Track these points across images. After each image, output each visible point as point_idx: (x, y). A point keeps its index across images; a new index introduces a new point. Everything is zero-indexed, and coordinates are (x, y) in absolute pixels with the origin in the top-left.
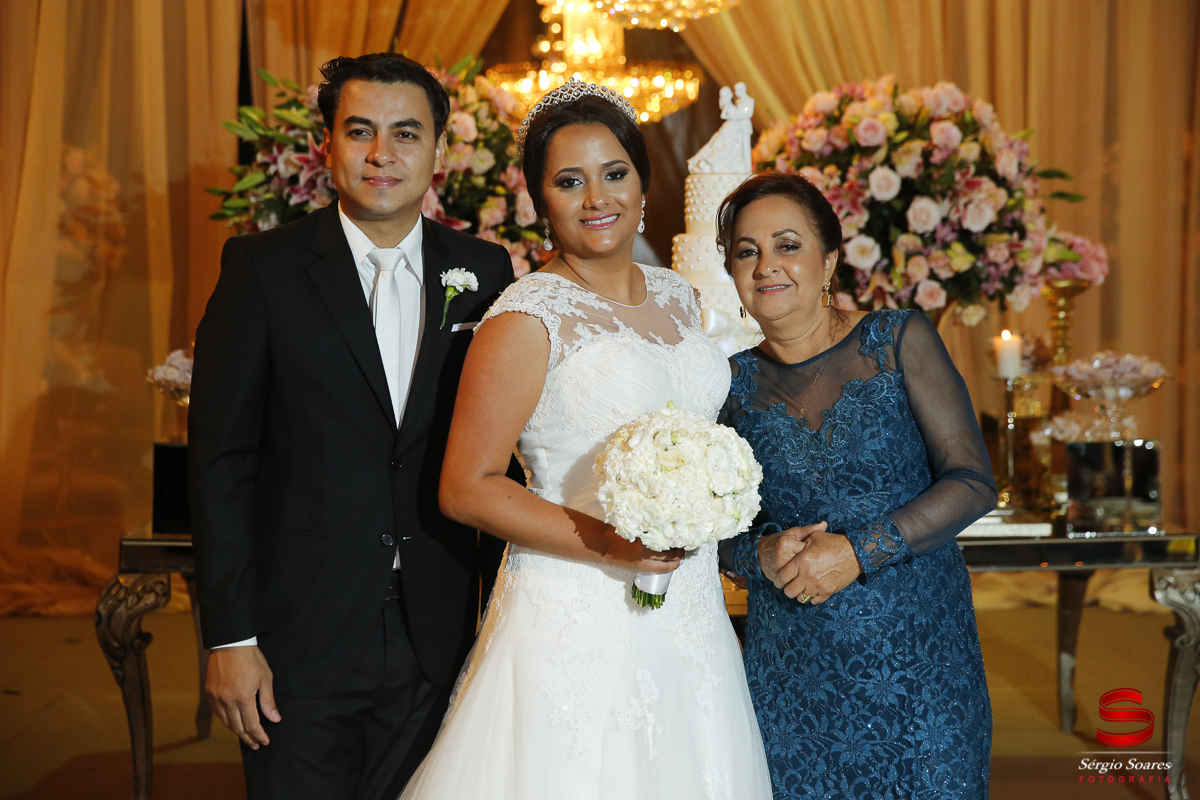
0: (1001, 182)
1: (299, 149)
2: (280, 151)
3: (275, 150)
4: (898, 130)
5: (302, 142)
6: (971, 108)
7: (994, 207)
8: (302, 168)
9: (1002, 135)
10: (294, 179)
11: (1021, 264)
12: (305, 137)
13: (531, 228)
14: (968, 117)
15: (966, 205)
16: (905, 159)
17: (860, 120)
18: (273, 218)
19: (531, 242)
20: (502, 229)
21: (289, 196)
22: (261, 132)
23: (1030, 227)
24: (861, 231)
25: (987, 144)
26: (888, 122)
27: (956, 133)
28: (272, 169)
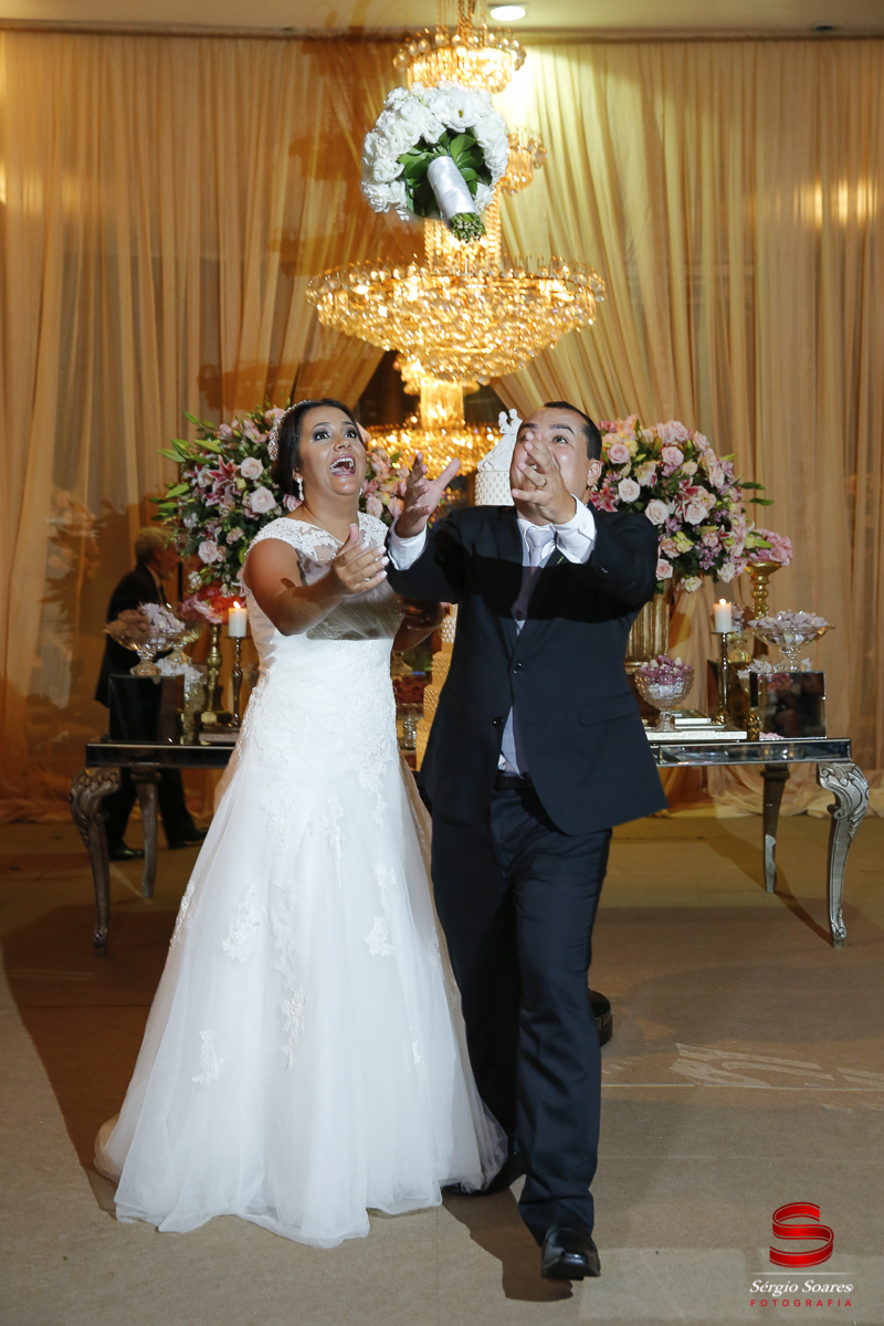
0: (712, 489)
1: (213, 467)
2: (200, 469)
3: (196, 468)
4: (638, 454)
5: (215, 462)
6: (691, 439)
7: (708, 507)
8: (214, 480)
9: (714, 458)
10: (209, 489)
11: (727, 549)
12: (217, 459)
14: (689, 444)
15: (687, 506)
16: (644, 473)
17: (612, 445)
18: (194, 515)
21: (206, 500)
22: (186, 456)
23: (734, 522)
25: (703, 464)
26: (632, 447)
27: (680, 456)
28: (194, 482)
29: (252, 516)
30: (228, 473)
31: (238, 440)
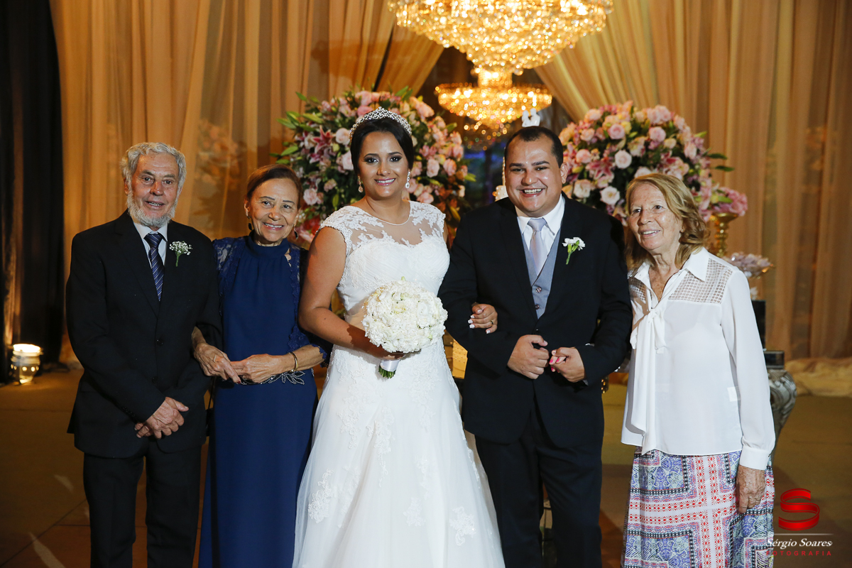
0: (686, 160)
1: (316, 134)
2: (306, 135)
3: (304, 134)
4: (632, 131)
5: (318, 130)
6: (673, 121)
7: (682, 173)
8: (316, 144)
9: (689, 135)
10: (312, 150)
12: (319, 128)
13: (435, 178)
14: (671, 124)
15: (668, 170)
16: (635, 146)
17: (612, 125)
18: (301, 169)
19: (435, 185)
20: (419, 178)
21: (310, 158)
22: (297, 124)
23: (703, 184)
24: (610, 184)
25: (681, 139)
26: (626, 126)
27: (663, 133)
28: (302, 144)
29: (343, 172)
30: (327, 139)
31: (335, 114)
